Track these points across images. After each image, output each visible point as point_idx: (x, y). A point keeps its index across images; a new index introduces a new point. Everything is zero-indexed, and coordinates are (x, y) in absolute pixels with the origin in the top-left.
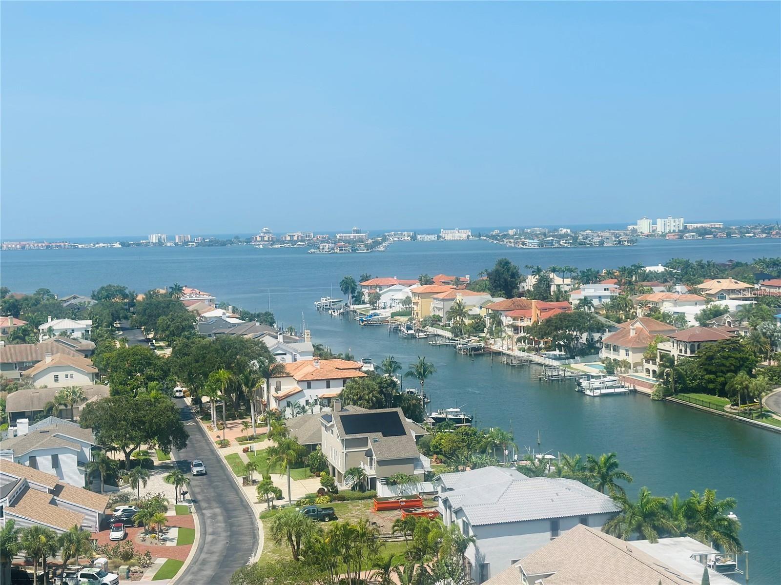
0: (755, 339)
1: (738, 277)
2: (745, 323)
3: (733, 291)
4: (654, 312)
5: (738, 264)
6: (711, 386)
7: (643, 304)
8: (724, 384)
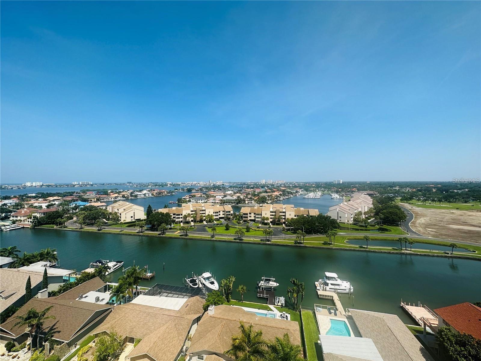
0: (63, 210)
1: (58, 196)
2: (61, 207)
3: (57, 199)
4: (31, 206)
5: (59, 193)
6: (50, 222)
7: (27, 204)
8: (54, 222)
